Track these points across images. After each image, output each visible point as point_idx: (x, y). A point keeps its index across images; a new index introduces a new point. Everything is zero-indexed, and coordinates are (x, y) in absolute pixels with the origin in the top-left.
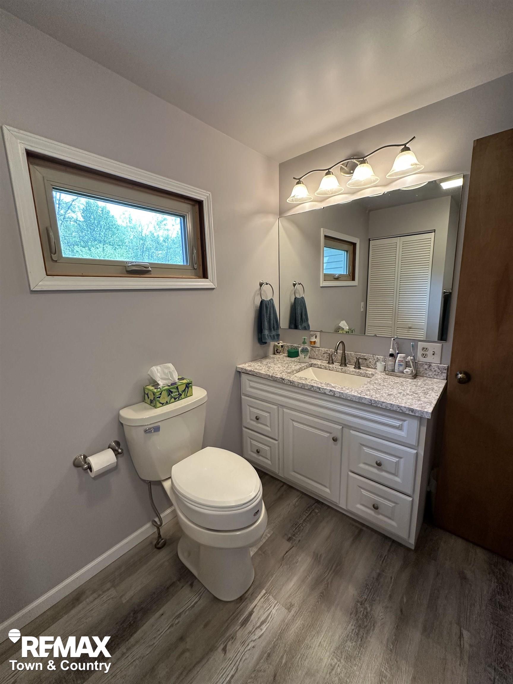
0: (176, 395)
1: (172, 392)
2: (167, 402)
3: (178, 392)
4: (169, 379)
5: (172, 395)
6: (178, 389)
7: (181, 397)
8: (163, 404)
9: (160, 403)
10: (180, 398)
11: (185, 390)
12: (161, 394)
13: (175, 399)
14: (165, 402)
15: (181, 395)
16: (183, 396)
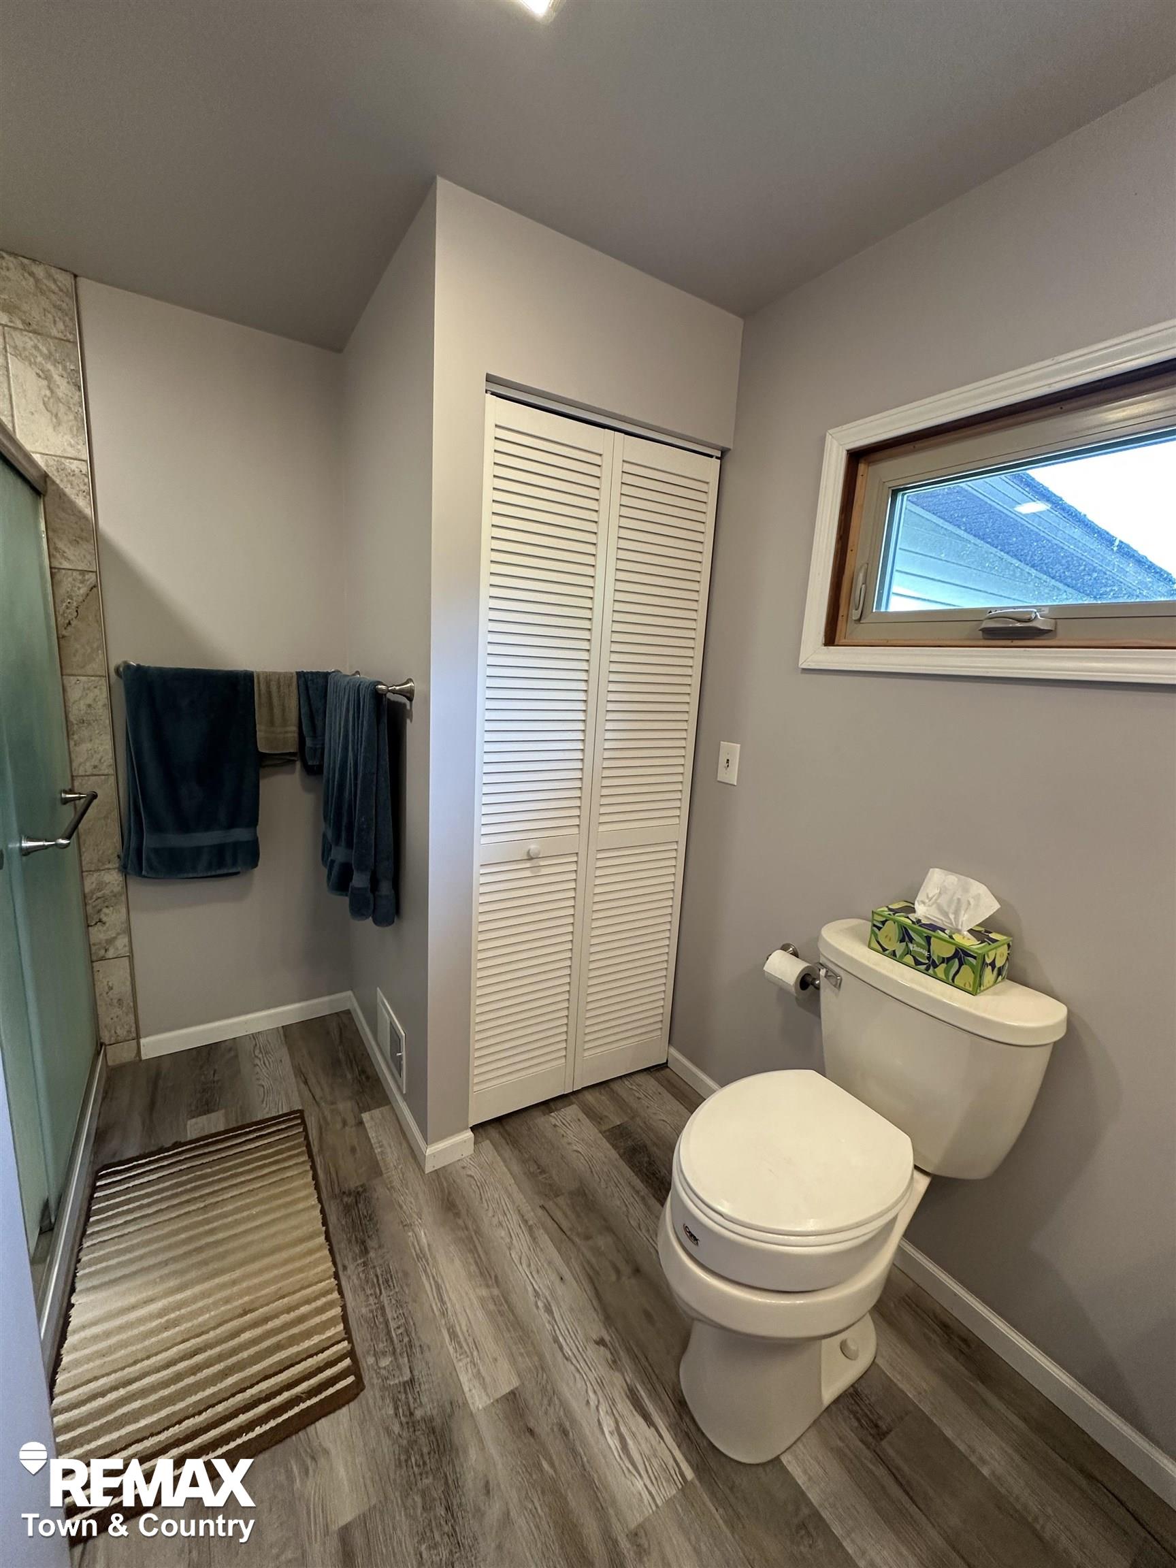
0: (922, 955)
1: (911, 940)
2: (894, 951)
3: (929, 951)
4: (946, 915)
5: (911, 946)
6: (929, 944)
7: (934, 972)
8: (884, 950)
9: (878, 942)
10: (931, 971)
11: (949, 959)
12: (883, 923)
13: (918, 963)
14: (891, 949)
15: (935, 966)
16: (940, 970)
